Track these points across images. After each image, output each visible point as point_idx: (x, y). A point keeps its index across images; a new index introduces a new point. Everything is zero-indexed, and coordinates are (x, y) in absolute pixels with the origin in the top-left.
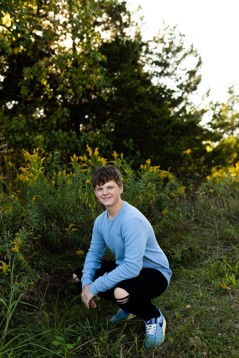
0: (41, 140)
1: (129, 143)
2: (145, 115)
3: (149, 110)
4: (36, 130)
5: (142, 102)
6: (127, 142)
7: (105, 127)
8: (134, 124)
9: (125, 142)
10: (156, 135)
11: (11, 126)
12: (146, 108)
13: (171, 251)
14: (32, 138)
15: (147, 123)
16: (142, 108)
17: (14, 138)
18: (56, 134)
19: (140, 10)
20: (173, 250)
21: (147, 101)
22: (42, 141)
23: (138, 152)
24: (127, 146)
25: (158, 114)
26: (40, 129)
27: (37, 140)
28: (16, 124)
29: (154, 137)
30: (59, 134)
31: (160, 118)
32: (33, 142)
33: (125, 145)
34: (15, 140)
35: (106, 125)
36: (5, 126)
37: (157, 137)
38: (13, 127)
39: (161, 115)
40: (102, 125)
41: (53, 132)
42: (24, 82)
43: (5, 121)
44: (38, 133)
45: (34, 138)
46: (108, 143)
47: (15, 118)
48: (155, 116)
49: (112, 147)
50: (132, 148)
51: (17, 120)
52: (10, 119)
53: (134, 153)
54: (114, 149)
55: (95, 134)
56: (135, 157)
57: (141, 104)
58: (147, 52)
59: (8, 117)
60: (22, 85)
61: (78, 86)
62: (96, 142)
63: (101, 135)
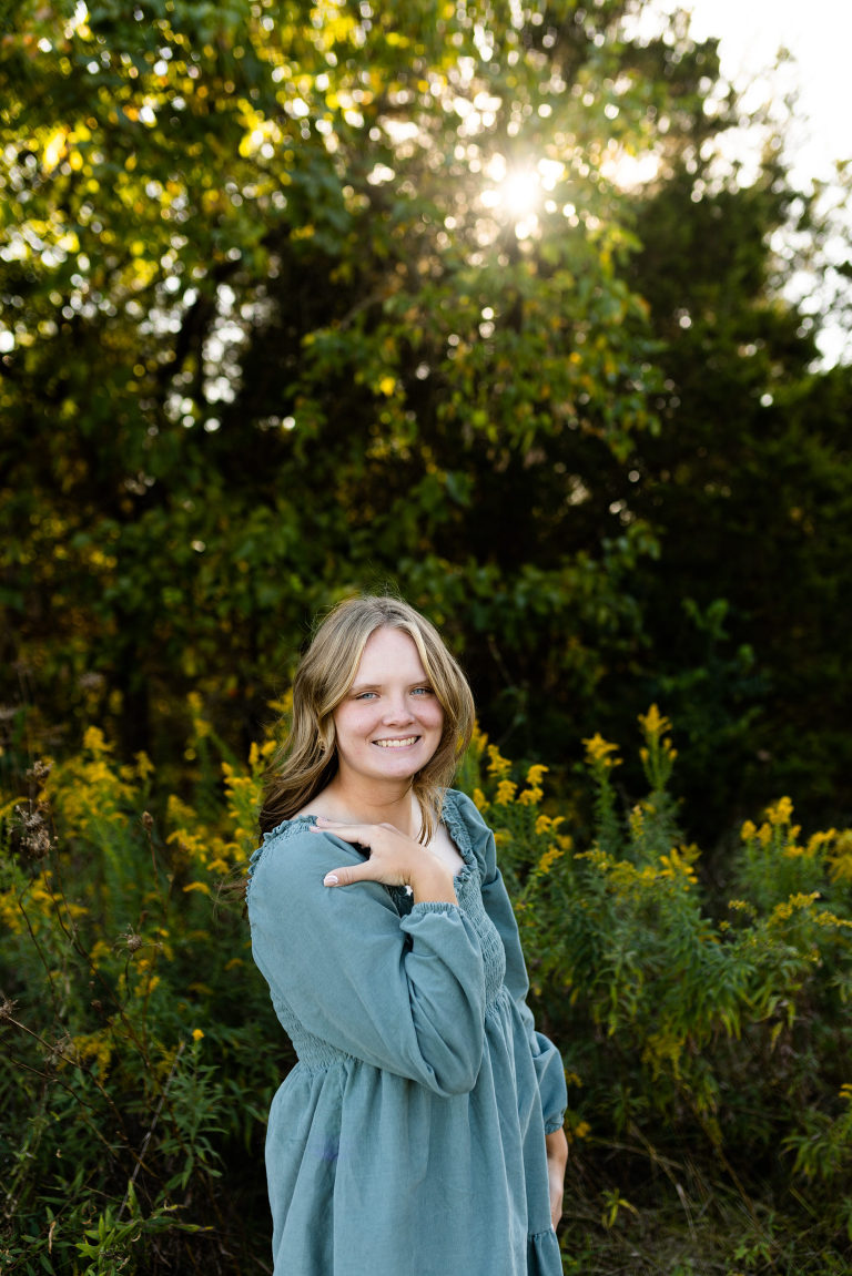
1: (710, 613)
2: (787, 490)
3: (804, 467)
4: (341, 558)
5: (777, 437)
6: (703, 605)
7: (616, 551)
8: (734, 526)
9: (691, 606)
10: (825, 572)
11: (241, 543)
12: (793, 459)
14: (318, 596)
15: (789, 524)
16: (771, 462)
17: (252, 591)
18: (415, 576)
19: (785, 66)
21: (795, 431)
23: (746, 651)
24: (700, 623)
25: (838, 486)
26: (355, 552)
28: (257, 538)
29: (817, 580)
30: (427, 574)
33: (691, 623)
34: (255, 601)
35: (623, 543)
37: (833, 582)
40: (607, 544)
41: (404, 565)
42: (306, 383)
43: (224, 524)
44: (347, 569)
45: (326, 594)
46: (623, 609)
47: (263, 512)
48: (825, 495)
49: (638, 624)
50: (719, 634)
51: (265, 521)
52: (245, 514)
53: (728, 650)
54: (646, 628)
55: (572, 576)
56: (732, 666)
57: (774, 447)
58: (804, 223)
59: (237, 508)
60: (298, 393)
61: (517, 401)
62: (573, 608)
63: (597, 581)
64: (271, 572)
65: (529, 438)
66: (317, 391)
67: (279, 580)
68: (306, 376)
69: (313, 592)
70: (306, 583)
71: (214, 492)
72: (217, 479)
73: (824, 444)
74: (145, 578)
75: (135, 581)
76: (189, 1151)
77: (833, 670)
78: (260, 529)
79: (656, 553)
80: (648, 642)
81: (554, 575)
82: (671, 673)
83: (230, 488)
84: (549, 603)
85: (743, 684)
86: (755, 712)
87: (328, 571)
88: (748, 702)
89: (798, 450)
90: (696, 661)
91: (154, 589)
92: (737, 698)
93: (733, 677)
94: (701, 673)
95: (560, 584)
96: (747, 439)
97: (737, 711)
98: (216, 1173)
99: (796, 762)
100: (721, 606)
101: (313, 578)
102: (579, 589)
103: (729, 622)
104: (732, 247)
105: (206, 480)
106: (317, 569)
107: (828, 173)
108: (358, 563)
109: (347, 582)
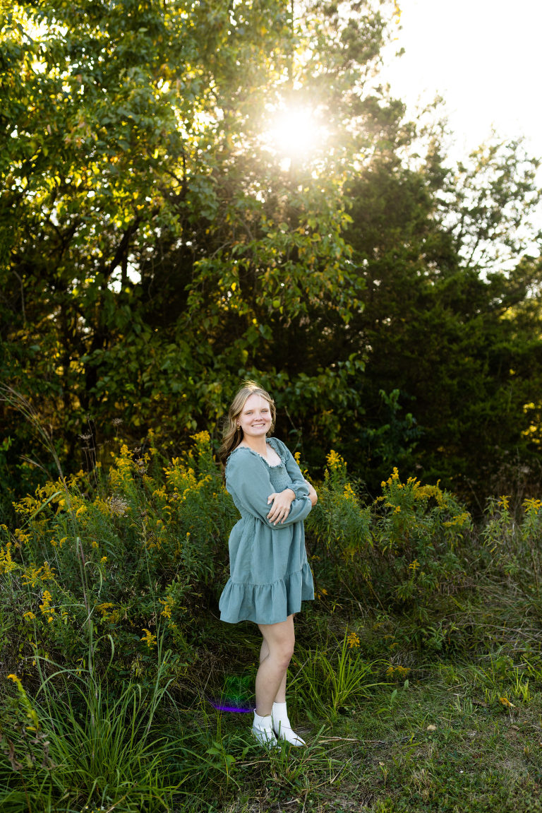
0: (216, 391)
1: (392, 395)
3: (442, 325)
4: (210, 369)
5: (428, 309)
6: (388, 393)
7: (344, 367)
8: (408, 353)
9: (383, 392)
10: (452, 377)
11: (164, 362)
12: (437, 321)
14: (201, 387)
16: (426, 322)
17: (168, 385)
19: (439, 105)
21: (438, 306)
22: (218, 395)
23: (410, 416)
24: (387, 401)
25: (460, 334)
26: (217, 366)
27: (210, 392)
28: (172, 359)
29: (448, 381)
31: (465, 343)
32: (203, 395)
33: (384, 400)
34: (170, 389)
35: (347, 364)
36: (153, 361)
37: (455, 382)
38: (167, 365)
39: (468, 336)
40: (340, 363)
41: (241, 371)
42: (194, 284)
43: (153, 352)
44: (213, 374)
45: (204, 386)
46: (349, 395)
47: (173, 346)
48: (454, 339)
49: (358, 403)
50: (397, 406)
51: (174, 351)
52: (163, 347)
53: (401, 415)
54: (362, 405)
55: (323, 379)
56: (404, 424)
57: (428, 314)
59: (158, 343)
60: (191, 289)
62: (324, 395)
63: (336, 381)
64: (177, 376)
66: (199, 288)
67: (180, 379)
68: (194, 281)
69: (198, 385)
70: (196, 381)
71: (146, 336)
74: (116, 378)
77: (454, 426)
79: (363, 368)
80: (363, 412)
81: (314, 378)
82: (372, 428)
84: (312, 393)
85: (409, 432)
86: (415, 445)
87: (204, 376)
88: (411, 441)
89: (439, 316)
90: (385, 421)
92: (407, 439)
93: (404, 429)
94: (387, 426)
95: (317, 383)
96: (415, 310)
97: (406, 446)
99: (433, 471)
100: (397, 392)
101: (198, 379)
102: (327, 386)
103: (401, 400)
105: (143, 331)
106: (199, 374)
108: (218, 371)
109: (213, 381)
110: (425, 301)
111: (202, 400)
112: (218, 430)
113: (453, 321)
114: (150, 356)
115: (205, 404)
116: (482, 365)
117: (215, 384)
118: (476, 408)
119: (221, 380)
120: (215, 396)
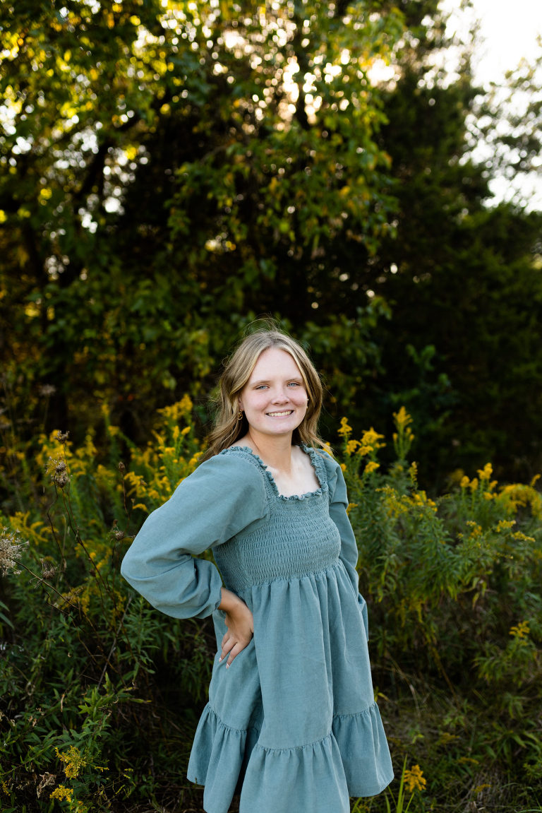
0: (201, 341)
1: (424, 353)
2: (471, 281)
3: (482, 268)
4: (195, 313)
5: (466, 248)
6: (419, 349)
7: (366, 315)
8: (437, 302)
9: (411, 350)
10: (492, 332)
11: (134, 301)
12: (476, 262)
13: (524, 738)
14: (182, 335)
16: (463, 263)
17: (140, 332)
18: (241, 325)
20: (531, 736)
21: (478, 245)
22: (204, 346)
23: (444, 377)
24: (416, 360)
25: (502, 279)
26: (204, 309)
27: (194, 342)
28: (145, 298)
29: (488, 337)
31: (507, 290)
32: (184, 347)
33: (411, 358)
34: (143, 336)
35: (369, 309)
36: (122, 301)
37: (496, 338)
38: (138, 305)
39: (511, 281)
40: (360, 310)
41: (235, 317)
42: (177, 199)
43: (122, 290)
44: (199, 320)
45: (186, 335)
46: (369, 351)
47: (148, 282)
48: (494, 285)
49: (378, 361)
50: (428, 366)
51: (148, 288)
52: (135, 284)
53: (432, 377)
54: (383, 363)
55: (338, 330)
56: (435, 387)
57: (464, 254)
58: (484, 112)
59: (129, 280)
60: (172, 205)
61: (308, 217)
62: (338, 350)
63: (353, 333)
64: (152, 320)
65: (316, 240)
66: (182, 206)
67: (157, 324)
68: (177, 195)
69: (178, 333)
70: (175, 328)
71: (115, 270)
72: (118, 262)
73: (495, 253)
74: (74, 321)
75: (68, 323)
76: (136, 659)
77: (494, 392)
78: (147, 293)
79: (389, 316)
80: (383, 371)
81: (326, 329)
82: (396, 392)
83: (126, 268)
84: (323, 347)
85: (441, 399)
86: (447, 414)
87: (187, 321)
88: (443, 409)
89: (479, 256)
90: (412, 384)
91: (79, 328)
92: (437, 407)
93: (434, 394)
94: (415, 392)
95: (330, 335)
96: (449, 249)
97: (435, 414)
98: (152, 672)
99: (471, 447)
100: (431, 349)
101: (179, 324)
102: (342, 338)
103: (434, 361)
104: (441, 123)
105: (111, 263)
106: (180, 319)
107: (500, 79)
108: (204, 316)
109: (199, 328)
110: (461, 237)
111: (183, 353)
112: (203, 392)
113: (494, 262)
114: (118, 294)
115: (186, 358)
116: (528, 318)
117: (201, 333)
118: (520, 370)
119: (209, 327)
120: (199, 348)
